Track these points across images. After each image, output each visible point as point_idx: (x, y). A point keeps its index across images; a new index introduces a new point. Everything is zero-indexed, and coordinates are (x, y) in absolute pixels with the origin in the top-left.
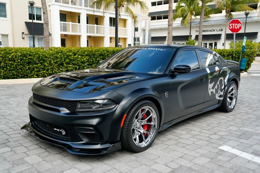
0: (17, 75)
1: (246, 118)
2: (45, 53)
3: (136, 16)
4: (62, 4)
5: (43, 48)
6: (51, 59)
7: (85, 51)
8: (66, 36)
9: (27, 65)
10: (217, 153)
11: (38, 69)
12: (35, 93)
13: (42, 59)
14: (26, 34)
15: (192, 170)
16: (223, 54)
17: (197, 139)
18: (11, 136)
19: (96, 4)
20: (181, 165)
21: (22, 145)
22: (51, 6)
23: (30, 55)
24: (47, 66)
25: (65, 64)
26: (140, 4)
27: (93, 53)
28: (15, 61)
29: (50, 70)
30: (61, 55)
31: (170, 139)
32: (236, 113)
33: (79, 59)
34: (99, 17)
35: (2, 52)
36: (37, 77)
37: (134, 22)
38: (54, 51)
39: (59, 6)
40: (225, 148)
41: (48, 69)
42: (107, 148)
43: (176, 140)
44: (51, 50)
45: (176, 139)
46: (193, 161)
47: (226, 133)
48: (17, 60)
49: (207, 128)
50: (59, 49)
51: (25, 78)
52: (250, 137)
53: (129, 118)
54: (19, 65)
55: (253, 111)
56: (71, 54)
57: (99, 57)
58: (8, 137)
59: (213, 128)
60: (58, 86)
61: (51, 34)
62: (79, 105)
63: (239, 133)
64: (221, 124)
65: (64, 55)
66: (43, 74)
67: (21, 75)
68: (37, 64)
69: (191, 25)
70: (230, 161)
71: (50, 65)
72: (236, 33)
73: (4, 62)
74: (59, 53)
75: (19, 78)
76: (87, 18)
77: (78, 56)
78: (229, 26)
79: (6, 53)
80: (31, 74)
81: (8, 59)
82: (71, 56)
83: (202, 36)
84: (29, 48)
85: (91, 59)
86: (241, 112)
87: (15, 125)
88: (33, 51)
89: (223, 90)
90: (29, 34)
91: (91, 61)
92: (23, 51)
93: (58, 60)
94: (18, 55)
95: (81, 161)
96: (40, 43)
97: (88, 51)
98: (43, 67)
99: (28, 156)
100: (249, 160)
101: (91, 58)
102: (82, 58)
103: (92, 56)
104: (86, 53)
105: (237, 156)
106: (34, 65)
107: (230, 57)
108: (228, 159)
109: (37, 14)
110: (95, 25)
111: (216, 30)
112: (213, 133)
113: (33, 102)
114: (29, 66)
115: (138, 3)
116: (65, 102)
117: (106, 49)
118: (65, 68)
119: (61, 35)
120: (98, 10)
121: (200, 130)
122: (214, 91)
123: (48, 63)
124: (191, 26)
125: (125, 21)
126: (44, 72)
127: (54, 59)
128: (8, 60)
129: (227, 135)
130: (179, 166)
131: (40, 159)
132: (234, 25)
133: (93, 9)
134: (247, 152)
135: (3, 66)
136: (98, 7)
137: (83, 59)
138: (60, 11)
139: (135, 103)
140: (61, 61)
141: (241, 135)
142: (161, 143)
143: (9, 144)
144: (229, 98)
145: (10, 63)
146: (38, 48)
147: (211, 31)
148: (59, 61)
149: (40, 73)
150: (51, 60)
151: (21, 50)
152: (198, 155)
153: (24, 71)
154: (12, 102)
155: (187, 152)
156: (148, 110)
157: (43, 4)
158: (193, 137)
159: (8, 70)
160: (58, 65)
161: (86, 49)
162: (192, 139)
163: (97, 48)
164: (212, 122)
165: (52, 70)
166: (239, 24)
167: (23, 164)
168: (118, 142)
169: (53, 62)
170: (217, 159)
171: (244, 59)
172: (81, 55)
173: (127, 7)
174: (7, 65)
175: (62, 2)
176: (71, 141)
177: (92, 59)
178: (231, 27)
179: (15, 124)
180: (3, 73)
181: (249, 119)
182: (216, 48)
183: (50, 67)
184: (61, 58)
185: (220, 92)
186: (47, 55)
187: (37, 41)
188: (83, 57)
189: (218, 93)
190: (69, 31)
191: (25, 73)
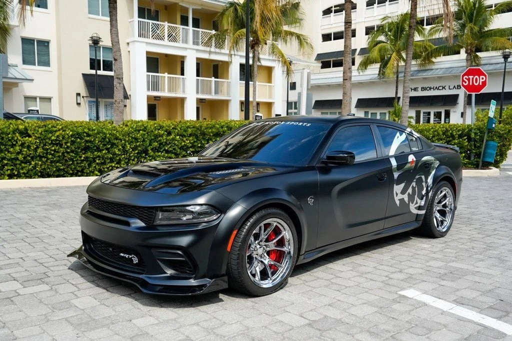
0: (65, 171)
1: (466, 247)
2: (114, 130)
3: (291, 62)
4: (151, 40)
5: (113, 122)
6: (125, 142)
7: (188, 127)
8: (158, 99)
9: (84, 152)
10: (394, 300)
11: (101, 160)
12: (92, 195)
13: (109, 142)
14: (83, 97)
15: (343, 322)
16: (451, 134)
17: (365, 279)
18: (51, 268)
19: (214, 39)
20: (326, 317)
21: (68, 281)
22: (130, 44)
23: (88, 135)
24: (119, 155)
25: (150, 151)
26: (298, 39)
27: (203, 131)
28: (61, 146)
29: (123, 162)
30: (144, 134)
31: (318, 278)
32: (450, 240)
33: (176, 142)
34: (221, 63)
35: (40, 130)
36: (99, 174)
37: (285, 73)
38: (132, 128)
39: (145, 44)
40: (410, 293)
41: (120, 159)
42: (204, 286)
43: (328, 280)
44: (127, 126)
45: (329, 278)
46: (348, 311)
47: (420, 271)
48: (66, 143)
49: (389, 262)
50: (140, 124)
51: (79, 176)
52: (460, 278)
53: (241, 237)
54: (68, 153)
55: (484, 236)
56: (163, 132)
57: (214, 138)
58: (46, 270)
59: (401, 262)
60: (133, 185)
61: (130, 95)
62: (160, 214)
63: (442, 271)
64: (417, 256)
65: (148, 135)
66: (110, 168)
67: (72, 171)
68: (101, 151)
69: (397, 77)
70: (411, 313)
71: (123, 153)
72: (476, 94)
73: (43, 147)
74: (141, 132)
75: (67, 177)
76: (198, 65)
77: (175, 136)
78: (463, 81)
79: (47, 131)
80: (89, 168)
81: (50, 142)
82: (162, 136)
83: (409, 99)
84: (86, 122)
85: (199, 142)
86: (462, 238)
87: (58, 252)
88: (94, 128)
89: (425, 198)
90: (88, 95)
91: (199, 145)
92: (76, 127)
93: (138, 144)
94: (68, 134)
95: (162, 307)
96: (108, 113)
97: (194, 127)
98: (111, 156)
99: (78, 297)
100: (444, 311)
101: (199, 140)
102: (183, 140)
103: (201, 137)
104: (190, 130)
105: (425, 305)
106: (96, 153)
107: (465, 140)
108: (408, 308)
109: (104, 59)
110: (213, 79)
111: (447, 88)
112: (398, 270)
113: (88, 211)
114: (87, 155)
115: (294, 38)
116: (138, 209)
117: (227, 123)
118: (151, 158)
119: (149, 98)
120: (218, 50)
121: (376, 265)
122: (406, 197)
123: (120, 149)
124: (397, 79)
125: (269, 70)
126: (113, 165)
127: (132, 142)
128: (50, 144)
129: (421, 274)
130: (322, 317)
131: (96, 303)
132: (473, 79)
133: (208, 49)
134: (445, 300)
135: (41, 154)
136: (220, 45)
137: (185, 142)
138: (148, 53)
139: (251, 212)
140: (143, 145)
141: (446, 274)
142: (301, 284)
143: (47, 280)
144: (439, 211)
145: (53, 148)
146: (103, 123)
147: (438, 89)
148: (139, 146)
149: (105, 167)
150: (125, 144)
151: (73, 126)
152: (360, 301)
153: (77, 163)
154: (54, 216)
155: (342, 298)
156: (276, 226)
157: (114, 44)
158: (360, 276)
159: (49, 161)
160: (138, 153)
161: (190, 123)
162: (358, 279)
163: (211, 122)
164: (401, 252)
165: (127, 162)
166: (481, 77)
167: (68, 308)
168: (223, 275)
169: (129, 148)
170: (390, 309)
171: (492, 143)
172: (180, 135)
173: (273, 45)
174: (47, 154)
175: (151, 36)
176: (146, 274)
177: (201, 143)
178: (466, 83)
179: (58, 250)
180: (41, 167)
181: (472, 250)
182: (448, 122)
183: (123, 156)
184: (144, 141)
185: (419, 201)
186: (118, 135)
187: (103, 109)
188: (185, 139)
189: (415, 202)
190: (164, 90)
191: (79, 166)
